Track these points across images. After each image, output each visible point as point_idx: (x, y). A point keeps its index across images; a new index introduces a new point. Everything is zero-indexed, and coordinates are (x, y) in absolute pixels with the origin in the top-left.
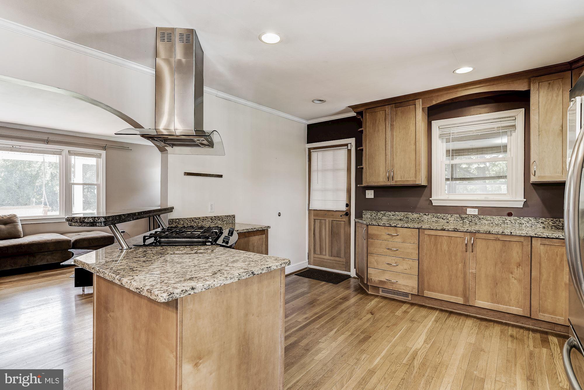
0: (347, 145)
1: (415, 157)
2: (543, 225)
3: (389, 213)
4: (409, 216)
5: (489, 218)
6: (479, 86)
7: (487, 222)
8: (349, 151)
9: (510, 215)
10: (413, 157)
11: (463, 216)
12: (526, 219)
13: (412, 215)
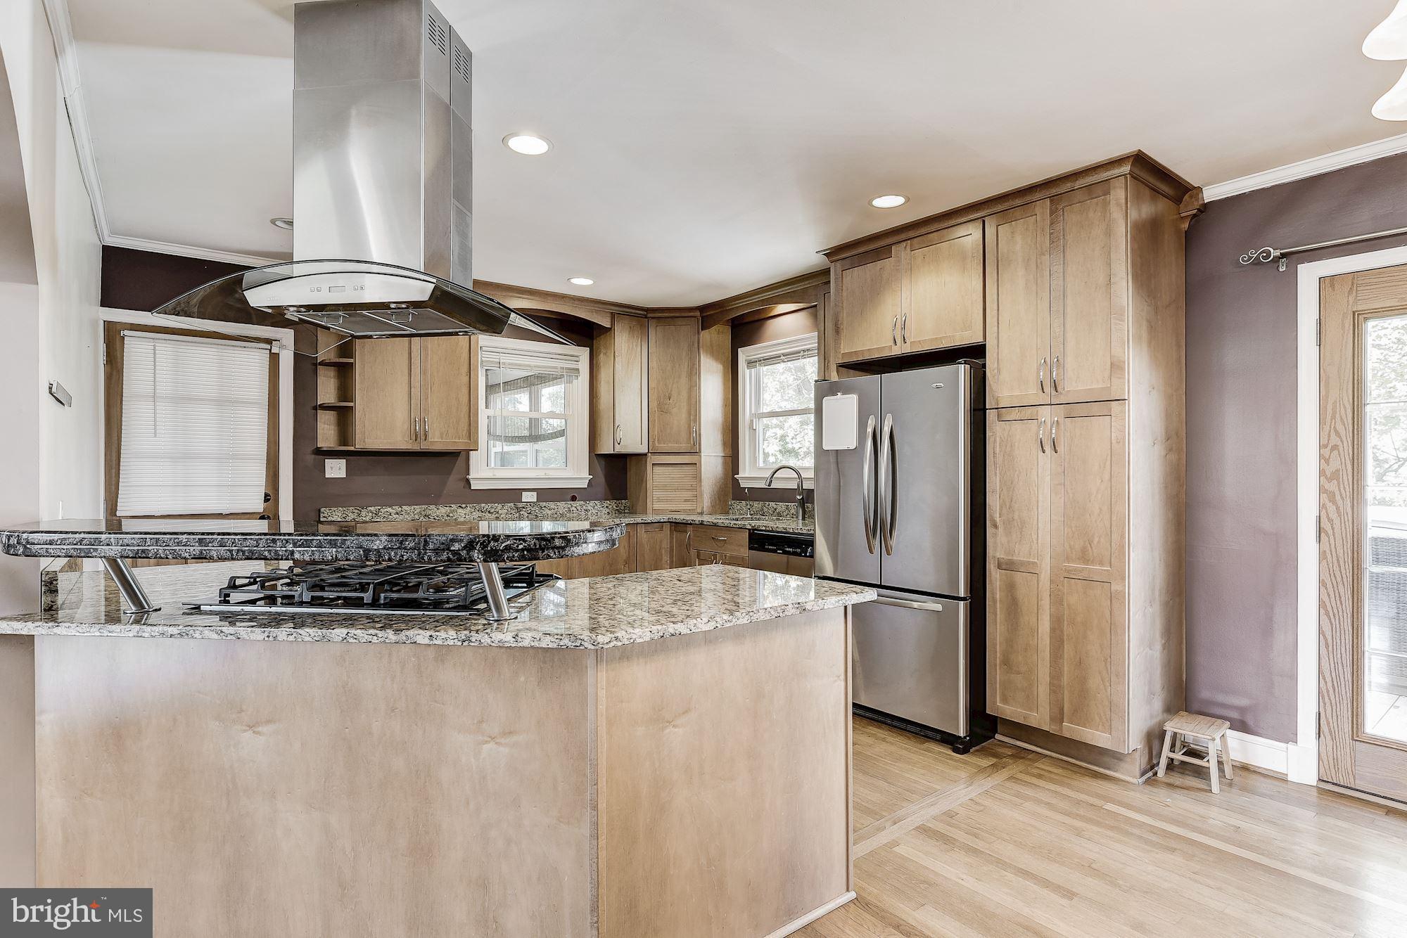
0: (269, 341)
1: (468, 398)
2: (608, 510)
3: (389, 509)
4: (430, 512)
5: (552, 505)
6: (529, 297)
7: (549, 512)
8: (274, 358)
9: (574, 498)
10: (465, 399)
11: (520, 505)
12: (592, 503)
13: (436, 509)
